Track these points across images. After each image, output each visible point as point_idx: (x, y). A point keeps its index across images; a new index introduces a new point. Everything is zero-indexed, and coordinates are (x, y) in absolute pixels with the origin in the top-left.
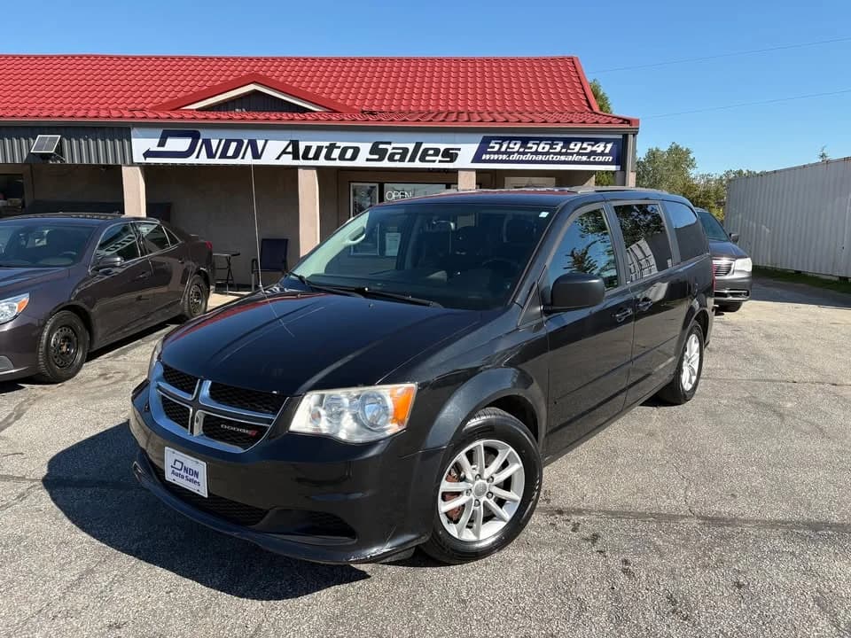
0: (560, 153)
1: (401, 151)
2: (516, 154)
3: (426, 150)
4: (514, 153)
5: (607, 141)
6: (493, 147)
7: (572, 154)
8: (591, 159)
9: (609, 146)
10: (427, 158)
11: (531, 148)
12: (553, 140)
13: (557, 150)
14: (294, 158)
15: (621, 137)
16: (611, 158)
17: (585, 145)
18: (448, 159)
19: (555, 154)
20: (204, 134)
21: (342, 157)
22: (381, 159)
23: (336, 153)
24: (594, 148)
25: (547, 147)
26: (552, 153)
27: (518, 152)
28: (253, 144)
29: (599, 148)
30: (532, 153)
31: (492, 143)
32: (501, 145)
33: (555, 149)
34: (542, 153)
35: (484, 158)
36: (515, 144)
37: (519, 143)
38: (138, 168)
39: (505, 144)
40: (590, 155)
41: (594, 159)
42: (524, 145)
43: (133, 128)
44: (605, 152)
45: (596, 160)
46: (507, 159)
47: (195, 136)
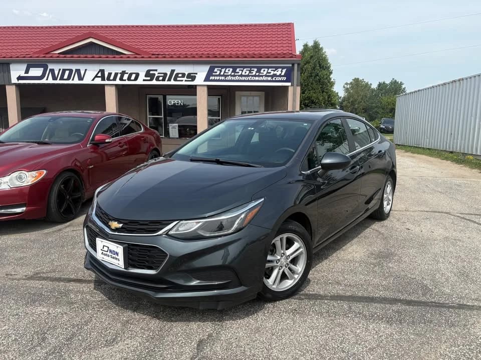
0: (255, 76)
1: (163, 75)
3: (178, 74)
4: (228, 76)
5: (283, 68)
6: (216, 72)
7: (262, 76)
8: (274, 79)
9: (284, 71)
10: (178, 79)
11: (238, 73)
12: (251, 67)
13: (254, 74)
14: (102, 80)
15: (291, 65)
16: (285, 78)
17: (270, 71)
18: (190, 79)
19: (252, 76)
20: (50, 66)
21: (129, 79)
22: (152, 80)
23: (126, 76)
24: (275, 72)
25: (248, 72)
26: (251, 75)
27: (231, 75)
28: (78, 71)
29: (278, 72)
30: (239, 76)
31: (216, 70)
32: (221, 71)
33: (252, 73)
34: (245, 76)
35: (211, 78)
36: (229, 70)
37: (231, 70)
38: (14, 87)
39: (223, 70)
40: (272, 76)
41: (275, 79)
42: (234, 71)
43: (11, 63)
44: (282, 74)
45: (277, 79)
46: (225, 79)
47: (46, 67)
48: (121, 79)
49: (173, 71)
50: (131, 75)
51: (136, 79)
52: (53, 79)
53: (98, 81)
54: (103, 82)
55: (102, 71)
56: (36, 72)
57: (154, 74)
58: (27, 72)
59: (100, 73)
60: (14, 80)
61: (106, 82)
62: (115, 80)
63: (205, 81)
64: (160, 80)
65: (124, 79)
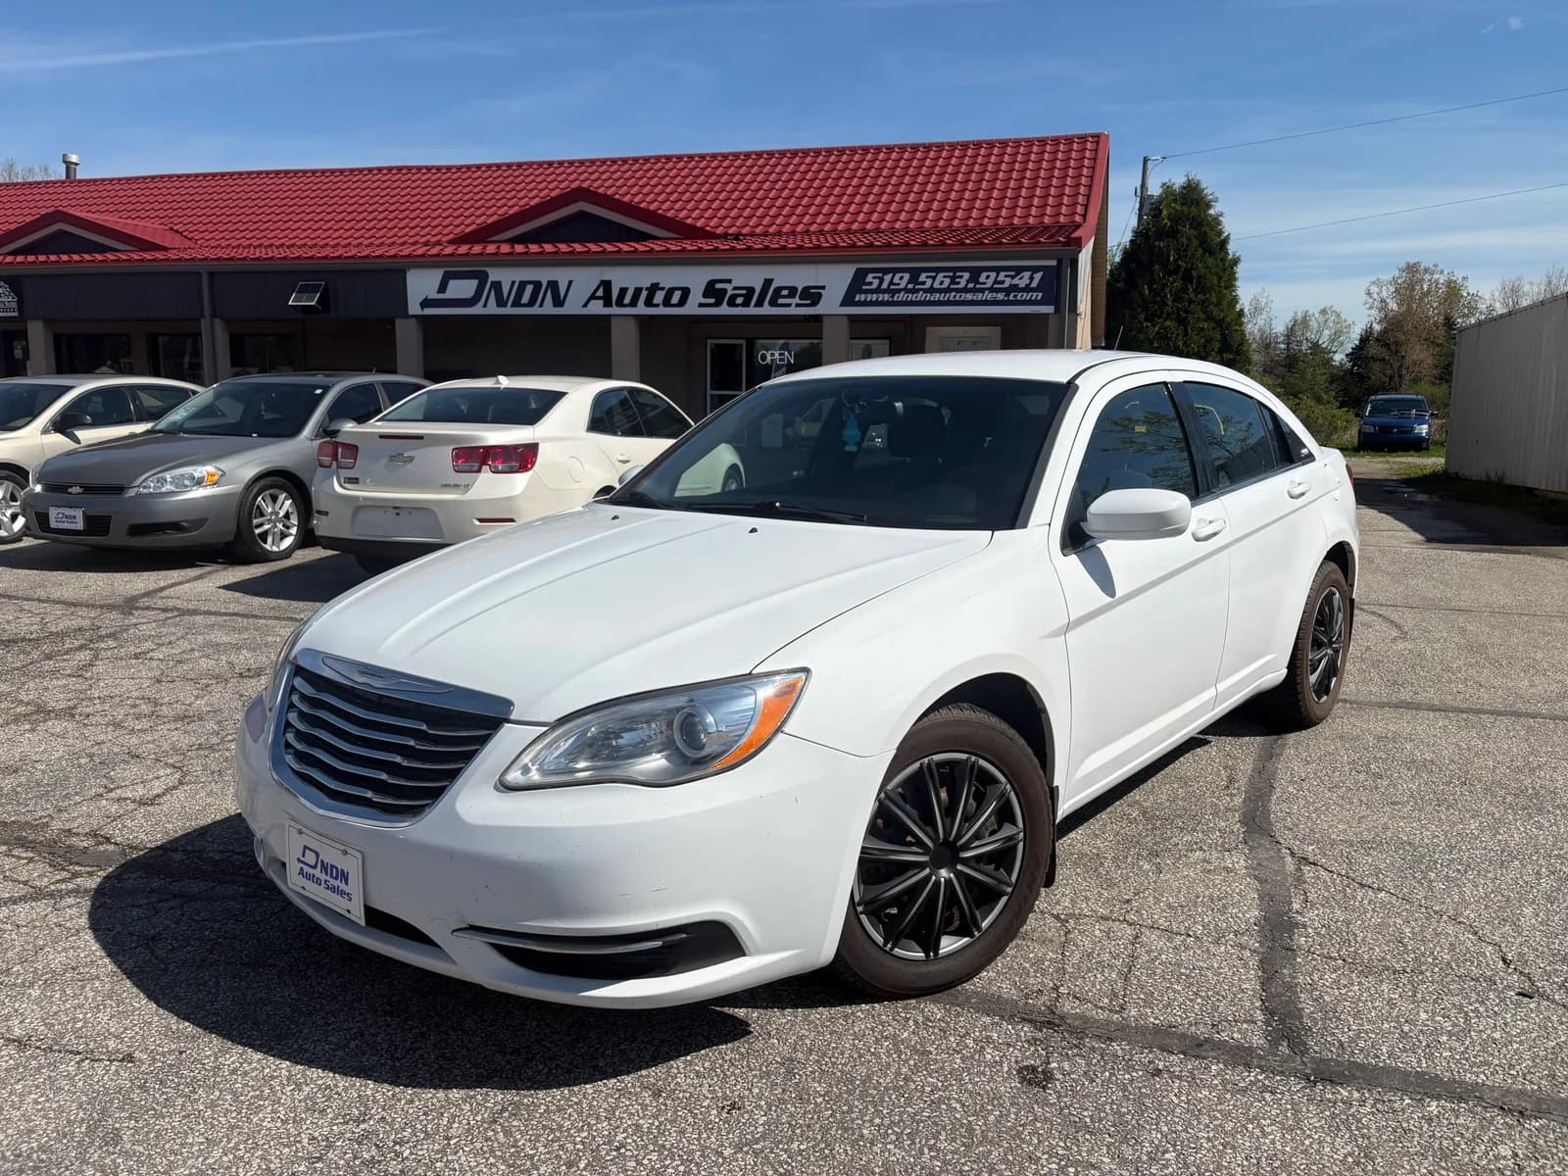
0: (965, 290)
1: (744, 292)
2: (903, 293)
3: (779, 289)
4: (899, 291)
5: (1035, 270)
6: (871, 284)
7: (982, 291)
8: (1011, 298)
9: (1038, 276)
10: (780, 301)
11: (924, 283)
12: (955, 270)
13: (962, 285)
14: (605, 306)
15: (1054, 263)
16: (1040, 294)
17: (1002, 274)
18: (809, 302)
19: (958, 291)
20: (494, 274)
21: (667, 303)
22: (718, 304)
23: (659, 297)
24: (1016, 281)
25: (947, 281)
26: (954, 290)
27: (906, 290)
28: (553, 285)
29: (1023, 280)
30: (925, 291)
31: (869, 278)
32: (882, 280)
33: (958, 283)
34: (939, 291)
35: (857, 299)
36: (901, 278)
37: (907, 276)
38: (413, 322)
39: (888, 278)
40: (1007, 291)
41: (1015, 296)
42: (914, 279)
43: (409, 270)
44: (1032, 286)
45: (1019, 298)
46: (891, 299)
47: (482, 277)
48: (649, 303)
49: (768, 282)
50: (671, 292)
51: (682, 302)
52: (498, 306)
53: (597, 308)
54: (607, 311)
55: (606, 285)
56: (461, 288)
57: (725, 291)
58: (442, 288)
59: (601, 289)
60: (414, 308)
61: (615, 310)
62: (636, 306)
63: (841, 305)
64: (738, 305)
65: (655, 302)
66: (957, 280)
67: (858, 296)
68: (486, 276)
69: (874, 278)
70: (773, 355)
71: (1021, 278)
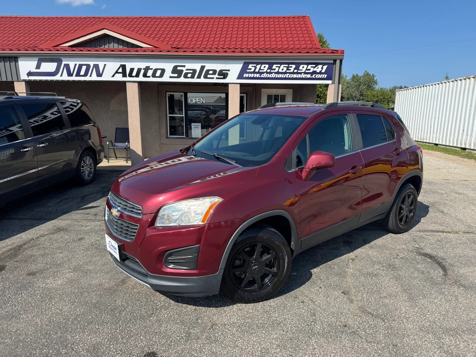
0: (293, 73)
1: (191, 71)
2: (265, 74)
4: (263, 73)
5: (324, 64)
6: (251, 69)
7: (301, 73)
8: (313, 77)
9: (325, 67)
10: (209, 76)
11: (275, 69)
12: (289, 64)
13: (292, 71)
14: (123, 76)
15: (332, 62)
16: (326, 75)
17: (310, 66)
18: (222, 77)
19: (290, 73)
20: (65, 61)
21: (154, 75)
22: (179, 77)
23: (150, 73)
25: (285, 69)
26: (288, 73)
27: (267, 73)
28: (96, 67)
29: (319, 69)
30: (275, 73)
31: (250, 66)
32: (256, 68)
33: (290, 70)
34: (282, 73)
35: (245, 76)
36: (265, 67)
37: (267, 66)
38: (24, 83)
39: (258, 67)
40: (312, 74)
41: (315, 76)
42: (270, 68)
43: (19, 57)
44: (322, 72)
45: (316, 77)
46: (260, 77)
47: (59, 62)
48: (145, 75)
49: (203, 68)
50: (155, 71)
51: (161, 76)
53: (119, 78)
54: (124, 79)
55: (124, 67)
56: (49, 67)
57: (182, 71)
58: (38, 67)
59: (121, 68)
60: (24, 76)
61: (128, 79)
62: (138, 77)
63: (238, 79)
64: (188, 78)
65: (148, 75)
66: (290, 68)
67: (245, 74)
68: (61, 61)
69: (252, 66)
70: (195, 99)
71: (318, 68)
